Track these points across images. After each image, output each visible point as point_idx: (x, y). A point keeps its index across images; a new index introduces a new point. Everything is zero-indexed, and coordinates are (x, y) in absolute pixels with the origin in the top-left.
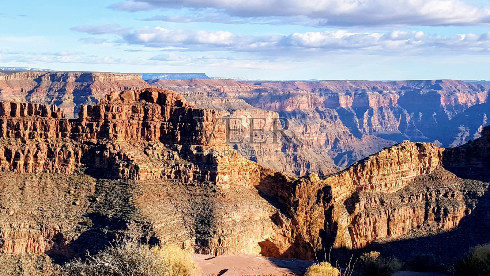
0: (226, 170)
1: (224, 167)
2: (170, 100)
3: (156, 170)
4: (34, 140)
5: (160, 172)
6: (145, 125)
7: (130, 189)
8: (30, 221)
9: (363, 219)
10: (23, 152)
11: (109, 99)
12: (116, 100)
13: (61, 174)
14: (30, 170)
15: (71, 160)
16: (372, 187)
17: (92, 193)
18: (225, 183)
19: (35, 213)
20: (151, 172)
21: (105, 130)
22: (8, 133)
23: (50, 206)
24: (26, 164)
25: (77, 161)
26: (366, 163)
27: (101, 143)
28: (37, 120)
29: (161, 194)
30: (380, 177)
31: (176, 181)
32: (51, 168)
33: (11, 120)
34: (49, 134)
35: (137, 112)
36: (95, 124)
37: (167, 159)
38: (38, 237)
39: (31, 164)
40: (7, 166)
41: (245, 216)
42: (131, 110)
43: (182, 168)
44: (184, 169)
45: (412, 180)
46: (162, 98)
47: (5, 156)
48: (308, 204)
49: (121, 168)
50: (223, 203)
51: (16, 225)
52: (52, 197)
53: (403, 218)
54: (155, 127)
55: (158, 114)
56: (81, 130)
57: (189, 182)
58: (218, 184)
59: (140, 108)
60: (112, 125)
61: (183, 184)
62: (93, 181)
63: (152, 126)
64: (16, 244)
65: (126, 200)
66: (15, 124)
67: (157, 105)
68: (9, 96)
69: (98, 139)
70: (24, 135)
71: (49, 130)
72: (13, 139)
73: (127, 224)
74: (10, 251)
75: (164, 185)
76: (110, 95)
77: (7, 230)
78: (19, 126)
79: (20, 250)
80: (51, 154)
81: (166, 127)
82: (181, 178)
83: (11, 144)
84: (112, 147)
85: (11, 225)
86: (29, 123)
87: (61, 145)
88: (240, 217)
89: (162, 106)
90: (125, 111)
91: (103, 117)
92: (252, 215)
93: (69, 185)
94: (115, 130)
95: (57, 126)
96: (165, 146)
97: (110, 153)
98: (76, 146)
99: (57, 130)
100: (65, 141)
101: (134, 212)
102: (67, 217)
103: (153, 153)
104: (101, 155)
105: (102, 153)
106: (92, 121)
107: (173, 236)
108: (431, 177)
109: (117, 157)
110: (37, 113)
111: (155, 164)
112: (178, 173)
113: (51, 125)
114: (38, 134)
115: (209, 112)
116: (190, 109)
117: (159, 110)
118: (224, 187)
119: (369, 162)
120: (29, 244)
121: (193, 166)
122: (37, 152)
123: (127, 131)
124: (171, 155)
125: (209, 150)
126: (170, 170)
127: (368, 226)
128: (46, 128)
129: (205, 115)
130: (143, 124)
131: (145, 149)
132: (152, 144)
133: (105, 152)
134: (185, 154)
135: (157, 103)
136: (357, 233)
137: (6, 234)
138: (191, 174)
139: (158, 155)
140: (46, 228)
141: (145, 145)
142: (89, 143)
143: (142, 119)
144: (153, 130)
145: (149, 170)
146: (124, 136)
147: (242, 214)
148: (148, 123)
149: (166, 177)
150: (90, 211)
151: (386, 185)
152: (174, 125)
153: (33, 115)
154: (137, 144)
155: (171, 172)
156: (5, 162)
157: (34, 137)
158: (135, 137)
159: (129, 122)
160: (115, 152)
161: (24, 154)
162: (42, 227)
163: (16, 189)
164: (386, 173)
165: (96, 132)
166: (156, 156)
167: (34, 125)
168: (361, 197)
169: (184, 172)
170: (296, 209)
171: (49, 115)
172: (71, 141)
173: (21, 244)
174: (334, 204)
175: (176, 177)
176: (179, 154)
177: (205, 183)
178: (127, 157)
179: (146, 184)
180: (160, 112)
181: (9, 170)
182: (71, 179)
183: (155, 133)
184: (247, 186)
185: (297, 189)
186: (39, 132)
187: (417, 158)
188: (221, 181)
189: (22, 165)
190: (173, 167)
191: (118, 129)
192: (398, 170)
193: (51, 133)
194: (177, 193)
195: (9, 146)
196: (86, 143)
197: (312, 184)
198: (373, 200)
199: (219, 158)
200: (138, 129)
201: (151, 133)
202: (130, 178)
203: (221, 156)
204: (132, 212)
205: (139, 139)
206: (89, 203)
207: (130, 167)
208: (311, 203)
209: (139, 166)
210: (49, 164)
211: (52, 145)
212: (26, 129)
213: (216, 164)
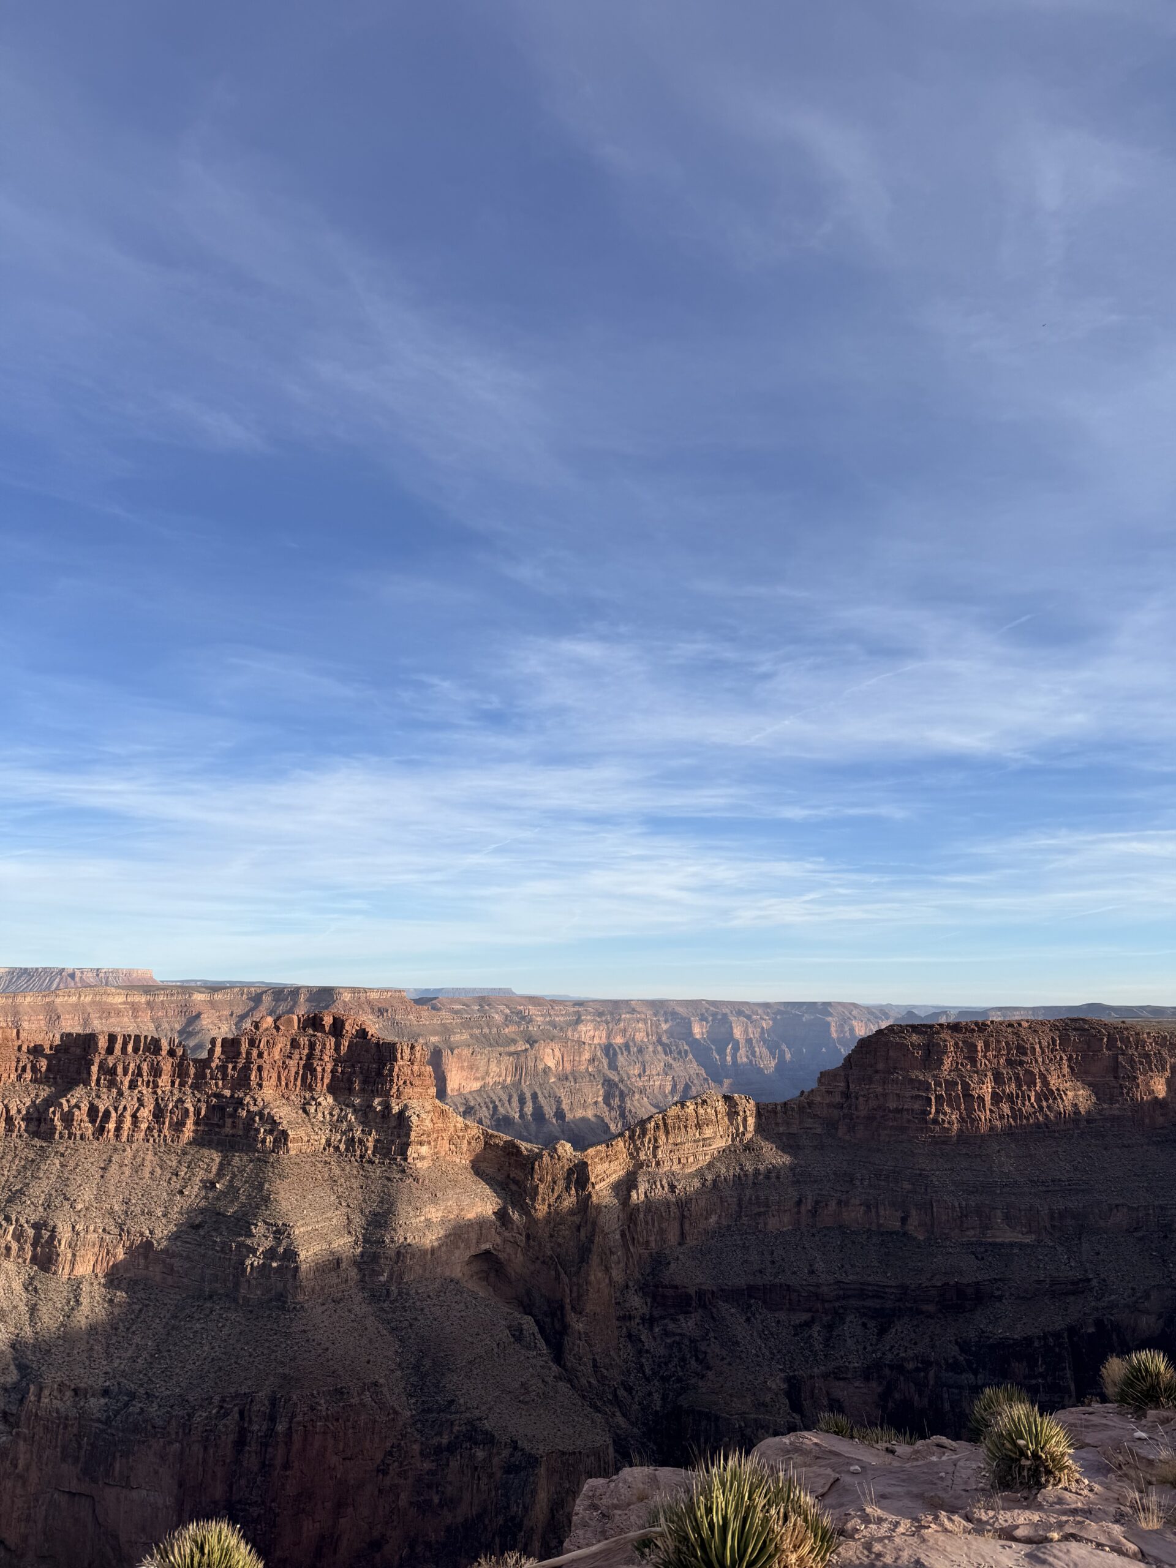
0: (424, 1138)
1: (421, 1132)
2: (349, 1029)
3: (316, 1138)
4: (136, 1091)
5: (323, 1141)
6: (309, 1068)
7: (271, 1169)
8: (106, 1221)
9: (642, 1216)
10: (116, 1109)
11: (257, 1027)
12: (267, 1029)
13: (171, 1144)
14: (124, 1138)
15: (188, 1122)
16: (658, 1164)
17: (212, 1176)
18: (422, 1158)
19: (116, 1208)
20: (309, 1141)
21: (246, 1075)
22: (98, 1080)
23: (142, 1195)
24: (118, 1129)
25: (196, 1123)
26: (648, 1126)
27: (236, 1096)
28: (145, 1060)
29: (319, 1177)
30: (670, 1147)
31: (346, 1156)
32: (156, 1135)
33: (106, 1060)
34: (160, 1081)
35: (299, 1048)
36: (230, 1066)
37: (337, 1121)
38: (115, 1247)
39: (126, 1128)
40: (90, 1132)
41: (449, 1212)
42: (289, 1044)
43: (358, 1134)
44: (361, 1136)
45: (719, 1152)
46: (339, 1026)
47: (89, 1115)
48: (553, 1192)
49: (261, 1135)
50: (414, 1190)
51: (81, 1228)
52: (149, 1182)
53: (705, 1213)
54: (324, 1070)
55: (329, 1051)
56: (209, 1076)
57: (367, 1157)
58: (410, 1160)
59: (303, 1041)
60: (256, 1067)
61: (356, 1161)
62: (217, 1157)
63: (319, 1069)
64: (78, 1258)
65: (261, 1185)
66: (111, 1065)
67: (330, 1037)
68: (212, 1023)
69: (232, 1089)
70: (122, 1083)
71: (160, 1075)
72: (105, 1090)
73: (253, 1227)
74: (67, 1271)
75: (326, 1163)
76: (259, 1022)
77: (66, 1235)
78: (115, 1067)
79: (83, 1269)
80: (158, 1114)
81: (340, 1070)
82: (355, 1151)
83: (99, 1097)
84: (252, 1102)
85: (73, 1227)
86: (132, 1065)
87: (175, 1099)
88: (440, 1214)
89: (336, 1039)
90: (279, 1046)
91: (244, 1056)
92: (462, 1210)
93: (179, 1162)
94: (260, 1075)
95: (175, 1070)
96: (335, 1100)
97: (248, 1111)
98: (199, 1101)
99: (174, 1076)
100: (184, 1093)
101: (266, 1206)
102: (165, 1215)
103: (316, 1111)
104: (234, 1115)
105: (236, 1110)
106: (227, 1062)
107: (324, 1247)
108: (748, 1148)
109: (257, 1118)
110: (147, 1049)
111: (316, 1129)
112: (351, 1142)
113: (164, 1068)
114: (143, 1081)
115: (405, 1047)
116: (377, 1044)
117: (332, 1044)
118: (419, 1164)
119: (653, 1124)
120: (100, 1258)
121: (374, 1132)
122: (138, 1109)
123: (279, 1078)
124: (343, 1114)
125: (401, 1106)
126: (339, 1137)
127: (650, 1227)
128: (156, 1071)
129: (399, 1051)
130: (304, 1066)
131: (304, 1104)
132: (316, 1097)
133: (240, 1110)
134: (365, 1113)
135: (330, 1033)
136: (634, 1239)
137: (63, 1243)
138: (370, 1144)
139: (323, 1113)
140: (128, 1233)
141: (305, 1099)
142: (217, 1095)
143: (304, 1058)
144: (319, 1075)
145: (305, 1139)
146: (275, 1084)
147: (445, 1209)
148: (313, 1064)
149: (332, 1149)
150: (203, 1204)
151: (679, 1159)
152: (353, 1066)
153: (140, 1053)
154: (293, 1097)
155: (340, 1141)
156: (87, 1125)
157: (136, 1086)
158: (291, 1085)
159: (284, 1063)
160: (256, 1109)
161: (117, 1112)
162: (123, 1230)
163: (93, 1170)
164: (679, 1141)
165: (232, 1077)
166: (320, 1115)
167: (139, 1068)
168: (640, 1179)
169: (361, 1141)
170: (533, 1200)
171: (164, 1053)
172: (193, 1093)
173: (86, 1259)
174: (593, 1191)
175: (347, 1150)
176: (355, 1112)
177: (390, 1159)
178: (273, 1117)
179: (298, 1160)
180: (333, 1048)
181: (91, 1138)
182: (185, 1153)
183: (322, 1079)
184: (464, 1162)
185: (537, 1167)
186: (145, 1079)
187: (726, 1119)
188: (415, 1155)
189: (113, 1130)
190: (344, 1133)
191: (265, 1074)
192: (697, 1136)
193: (164, 1081)
194: (345, 1175)
195: (97, 1100)
196: (216, 1095)
197: (559, 1159)
198: (658, 1183)
199: (414, 1118)
200: (297, 1073)
201: (316, 1079)
202: (273, 1151)
203: (418, 1116)
204: (264, 1208)
205: (298, 1089)
206: (203, 1193)
207: (275, 1133)
208: (558, 1189)
209: (289, 1132)
210: (154, 1128)
211: (162, 1100)
212: (125, 1073)
213: (410, 1129)
